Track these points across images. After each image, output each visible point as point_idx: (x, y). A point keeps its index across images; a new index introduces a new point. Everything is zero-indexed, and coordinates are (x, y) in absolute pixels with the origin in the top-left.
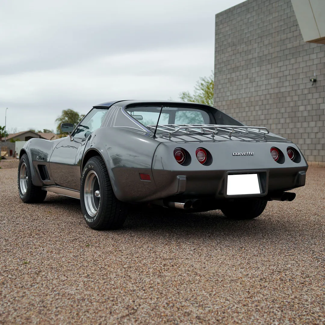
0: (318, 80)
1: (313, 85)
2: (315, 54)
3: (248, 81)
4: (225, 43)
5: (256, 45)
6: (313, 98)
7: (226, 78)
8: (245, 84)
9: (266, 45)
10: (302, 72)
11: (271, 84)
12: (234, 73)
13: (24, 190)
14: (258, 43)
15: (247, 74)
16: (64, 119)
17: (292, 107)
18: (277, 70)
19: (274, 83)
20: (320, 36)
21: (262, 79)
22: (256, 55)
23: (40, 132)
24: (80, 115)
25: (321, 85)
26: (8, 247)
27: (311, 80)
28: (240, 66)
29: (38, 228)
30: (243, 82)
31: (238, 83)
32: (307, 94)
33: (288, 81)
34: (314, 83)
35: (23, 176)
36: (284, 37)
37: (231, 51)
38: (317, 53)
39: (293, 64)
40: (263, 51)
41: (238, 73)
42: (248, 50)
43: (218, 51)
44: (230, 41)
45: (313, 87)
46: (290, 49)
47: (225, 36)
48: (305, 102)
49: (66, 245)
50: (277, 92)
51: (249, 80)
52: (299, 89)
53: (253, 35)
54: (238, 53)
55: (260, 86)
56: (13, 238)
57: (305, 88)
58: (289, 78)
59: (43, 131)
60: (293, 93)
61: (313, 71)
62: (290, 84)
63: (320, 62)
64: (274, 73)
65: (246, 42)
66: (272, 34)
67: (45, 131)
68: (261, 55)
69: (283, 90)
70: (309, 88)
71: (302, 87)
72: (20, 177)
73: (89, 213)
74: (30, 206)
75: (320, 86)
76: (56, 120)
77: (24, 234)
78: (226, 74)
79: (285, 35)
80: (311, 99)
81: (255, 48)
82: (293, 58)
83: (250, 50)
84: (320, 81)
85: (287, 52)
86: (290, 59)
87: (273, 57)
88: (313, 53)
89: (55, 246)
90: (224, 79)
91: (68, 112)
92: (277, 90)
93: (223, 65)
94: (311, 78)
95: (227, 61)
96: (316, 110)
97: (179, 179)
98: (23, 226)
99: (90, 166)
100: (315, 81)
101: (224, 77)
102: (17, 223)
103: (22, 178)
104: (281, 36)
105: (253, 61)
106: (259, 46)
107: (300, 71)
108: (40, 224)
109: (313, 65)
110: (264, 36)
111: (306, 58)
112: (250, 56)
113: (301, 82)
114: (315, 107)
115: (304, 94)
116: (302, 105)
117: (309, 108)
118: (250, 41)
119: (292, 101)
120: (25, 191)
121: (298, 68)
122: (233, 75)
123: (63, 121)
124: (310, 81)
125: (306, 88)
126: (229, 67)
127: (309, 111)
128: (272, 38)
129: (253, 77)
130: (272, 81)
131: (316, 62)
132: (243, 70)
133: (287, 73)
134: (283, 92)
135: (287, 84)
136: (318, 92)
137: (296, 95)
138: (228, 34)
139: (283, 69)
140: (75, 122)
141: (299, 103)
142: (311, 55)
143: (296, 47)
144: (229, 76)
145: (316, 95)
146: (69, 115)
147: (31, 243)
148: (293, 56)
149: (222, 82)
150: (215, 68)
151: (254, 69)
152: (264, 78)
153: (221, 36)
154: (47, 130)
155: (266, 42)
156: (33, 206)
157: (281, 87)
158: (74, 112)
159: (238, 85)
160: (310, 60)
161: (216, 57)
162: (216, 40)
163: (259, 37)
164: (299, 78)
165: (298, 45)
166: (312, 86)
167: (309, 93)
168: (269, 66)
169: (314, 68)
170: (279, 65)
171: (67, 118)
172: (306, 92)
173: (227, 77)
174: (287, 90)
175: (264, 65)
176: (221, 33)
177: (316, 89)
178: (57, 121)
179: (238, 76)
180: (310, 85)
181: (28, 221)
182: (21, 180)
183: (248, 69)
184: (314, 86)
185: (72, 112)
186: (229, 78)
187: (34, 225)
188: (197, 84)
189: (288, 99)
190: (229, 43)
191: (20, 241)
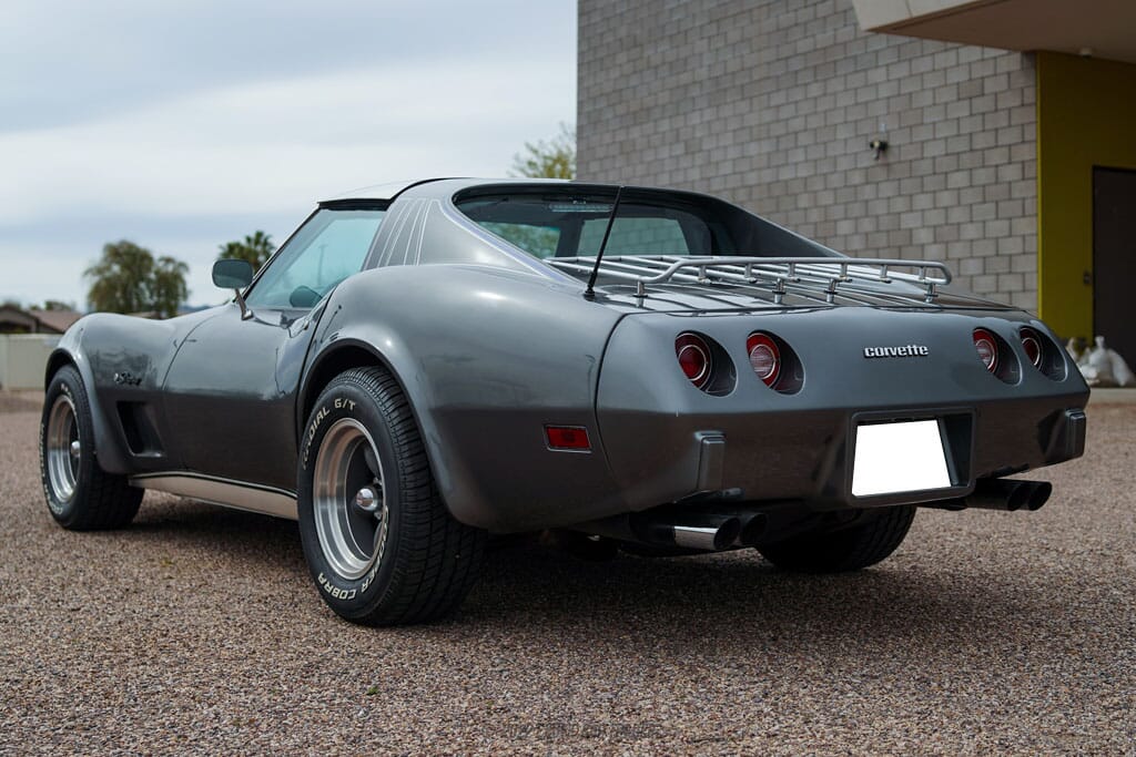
0: (891, 143)
1: (877, 158)
2: (883, 70)
3: (679, 149)
4: (609, 38)
5: (701, 45)
6: (878, 198)
7: (614, 142)
8: (671, 157)
9: (734, 45)
10: (842, 120)
11: (751, 157)
12: (638, 128)
13: (65, 489)
14: (709, 38)
15: (677, 130)
16: (108, 268)
17: (816, 224)
18: (768, 116)
19: (760, 155)
20: (910, 13)
21: (721, 144)
22: (703, 73)
23: (35, 308)
24: (156, 255)
25: (902, 159)
26: (78, 705)
27: (872, 146)
28: (656, 106)
29: (155, 625)
30: (664, 153)
31: (650, 155)
32: (863, 184)
33: (801, 147)
34: (881, 154)
35: (59, 440)
36: (786, 19)
37: (629, 61)
38: (887, 65)
39: (815, 98)
40: (725, 62)
41: (649, 128)
42: (677, 60)
43: (589, 63)
44: (623, 32)
45: (878, 165)
46: (805, 54)
47: (608, 19)
48: (857, 210)
49: (291, 690)
50: (768, 180)
51: (682, 145)
52: (835, 172)
53: (694, 15)
54: (649, 68)
55: (717, 163)
56: (81, 668)
57: (853, 167)
58: (804, 139)
59: (43, 306)
60: (819, 185)
61: (877, 117)
62: (809, 157)
63: (896, 93)
64: (760, 125)
65: (671, 36)
66: (750, 10)
67: (50, 306)
68: (718, 72)
69: (786, 174)
70: (867, 168)
71: (844, 164)
72: (50, 445)
73: (337, 566)
74: (89, 541)
75: (900, 162)
76: (86, 273)
77: (116, 650)
78: (614, 131)
79: (791, 15)
80: (872, 200)
81: (701, 55)
82: (816, 81)
83: (686, 60)
84: (899, 146)
85: (796, 64)
86: (806, 85)
87: (756, 77)
88: (877, 67)
89: (251, 697)
90: (608, 145)
91: (121, 251)
92: (767, 176)
93: (602, 104)
94: (870, 141)
95: (614, 91)
96: (888, 231)
97: (702, 444)
98: (99, 619)
99: (342, 401)
100: (884, 147)
101: (607, 138)
102: (71, 606)
103: (54, 448)
104: (777, 16)
105: (695, 91)
106: (712, 47)
107: (838, 118)
108: (156, 609)
109: (878, 100)
110: (726, 18)
111: (857, 80)
112: (685, 78)
113: (843, 152)
114: (885, 223)
115: (850, 186)
116: (846, 219)
117: (867, 225)
118: (686, 32)
119: (816, 207)
120: (69, 491)
121: (830, 110)
122: (635, 133)
123: (107, 274)
124: (869, 148)
125: (856, 169)
126: (621, 109)
127: (867, 234)
128: (752, 22)
129: (694, 138)
130: (753, 149)
131: (884, 92)
132: (663, 118)
133: (797, 124)
134: (786, 181)
135: (799, 156)
136: (893, 180)
137: (826, 189)
138: (618, 11)
139: (786, 112)
140: (142, 280)
141: (838, 212)
142: (869, 72)
143: (825, 49)
144: (621, 136)
145: (887, 189)
146: (125, 257)
147: (160, 688)
148: (815, 75)
149: (600, 153)
150: (580, 113)
151: (697, 114)
152: (728, 139)
153: (596, 18)
154: (56, 304)
155: (734, 36)
156: (100, 542)
157: (783, 165)
158: (138, 250)
159: (649, 163)
160: (866, 86)
161: (580, 80)
162: (582, 31)
163: (711, 22)
164: (835, 140)
165: (831, 42)
166: (873, 163)
167: (867, 183)
168: (743, 106)
169: (879, 108)
170: (773, 103)
171: (116, 268)
172: (857, 178)
173: (617, 140)
174: (799, 175)
175: (726, 103)
176: (595, 9)
177: (888, 171)
178: (89, 277)
179: (649, 136)
180: (868, 159)
181: (109, 598)
182: (51, 454)
183: (678, 114)
184: (880, 161)
185: (134, 250)
186: (621, 143)
187: (134, 612)
188: (516, 164)
189: (804, 201)
190: (620, 40)
191: (113, 678)
